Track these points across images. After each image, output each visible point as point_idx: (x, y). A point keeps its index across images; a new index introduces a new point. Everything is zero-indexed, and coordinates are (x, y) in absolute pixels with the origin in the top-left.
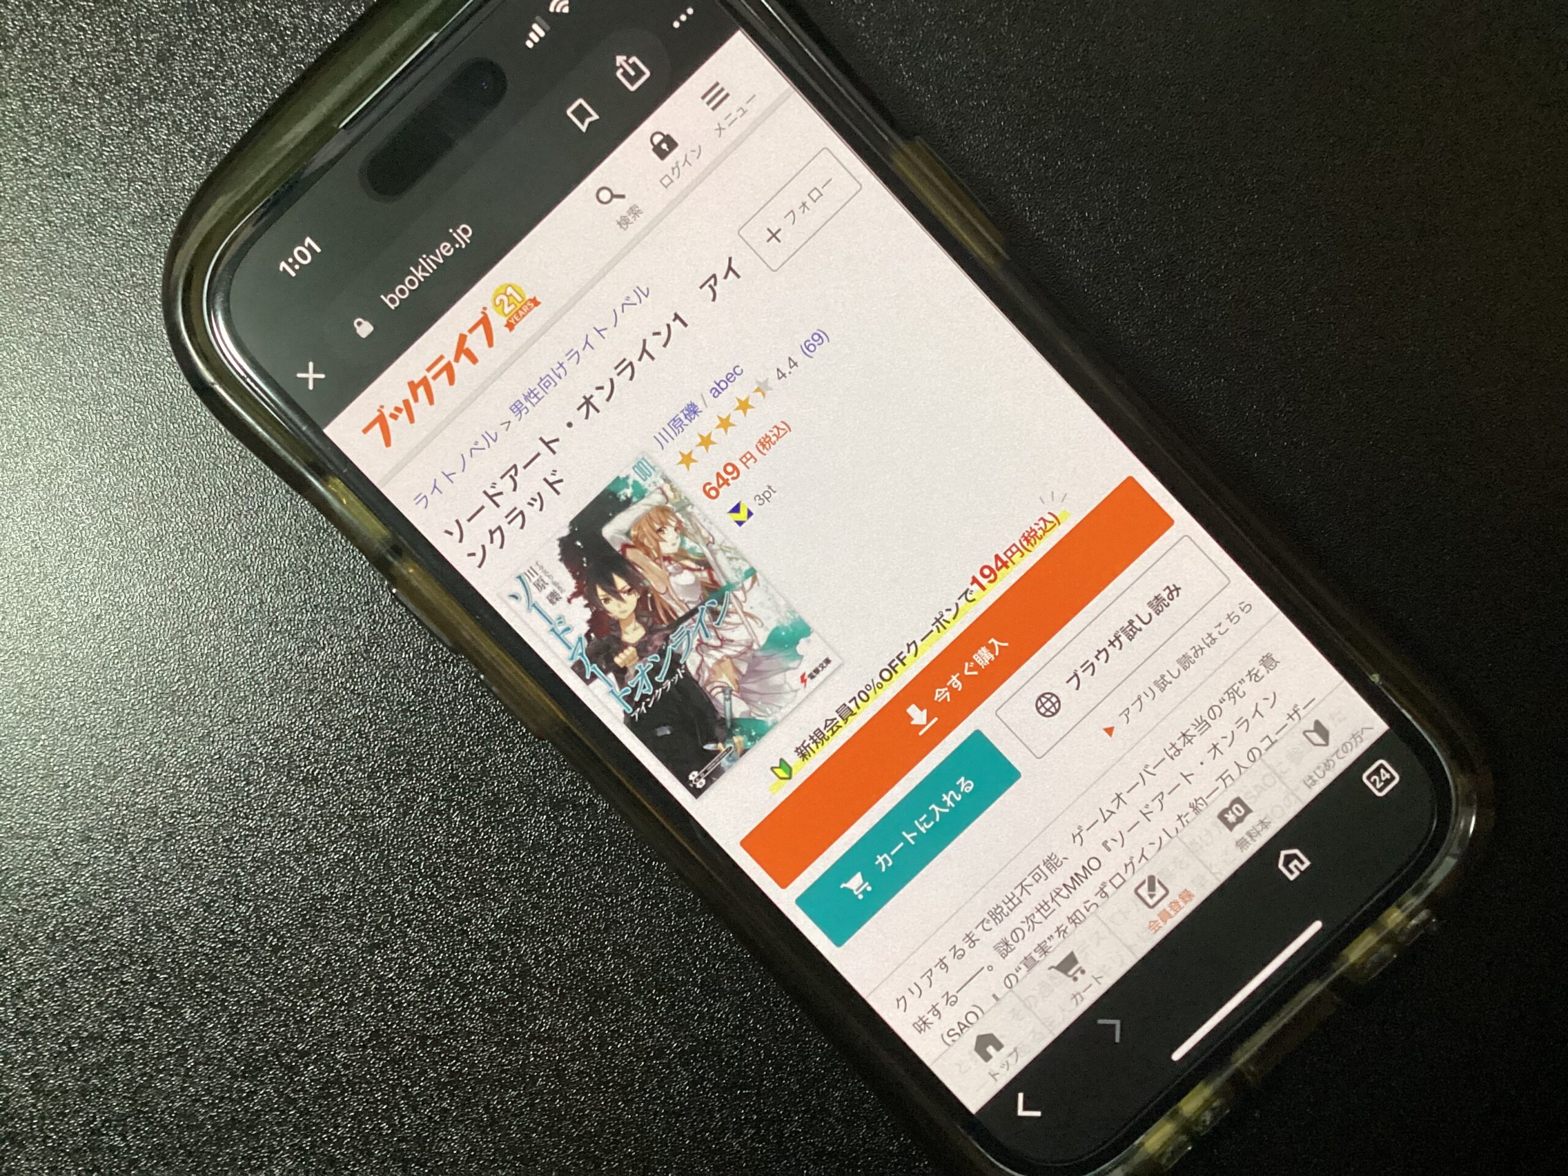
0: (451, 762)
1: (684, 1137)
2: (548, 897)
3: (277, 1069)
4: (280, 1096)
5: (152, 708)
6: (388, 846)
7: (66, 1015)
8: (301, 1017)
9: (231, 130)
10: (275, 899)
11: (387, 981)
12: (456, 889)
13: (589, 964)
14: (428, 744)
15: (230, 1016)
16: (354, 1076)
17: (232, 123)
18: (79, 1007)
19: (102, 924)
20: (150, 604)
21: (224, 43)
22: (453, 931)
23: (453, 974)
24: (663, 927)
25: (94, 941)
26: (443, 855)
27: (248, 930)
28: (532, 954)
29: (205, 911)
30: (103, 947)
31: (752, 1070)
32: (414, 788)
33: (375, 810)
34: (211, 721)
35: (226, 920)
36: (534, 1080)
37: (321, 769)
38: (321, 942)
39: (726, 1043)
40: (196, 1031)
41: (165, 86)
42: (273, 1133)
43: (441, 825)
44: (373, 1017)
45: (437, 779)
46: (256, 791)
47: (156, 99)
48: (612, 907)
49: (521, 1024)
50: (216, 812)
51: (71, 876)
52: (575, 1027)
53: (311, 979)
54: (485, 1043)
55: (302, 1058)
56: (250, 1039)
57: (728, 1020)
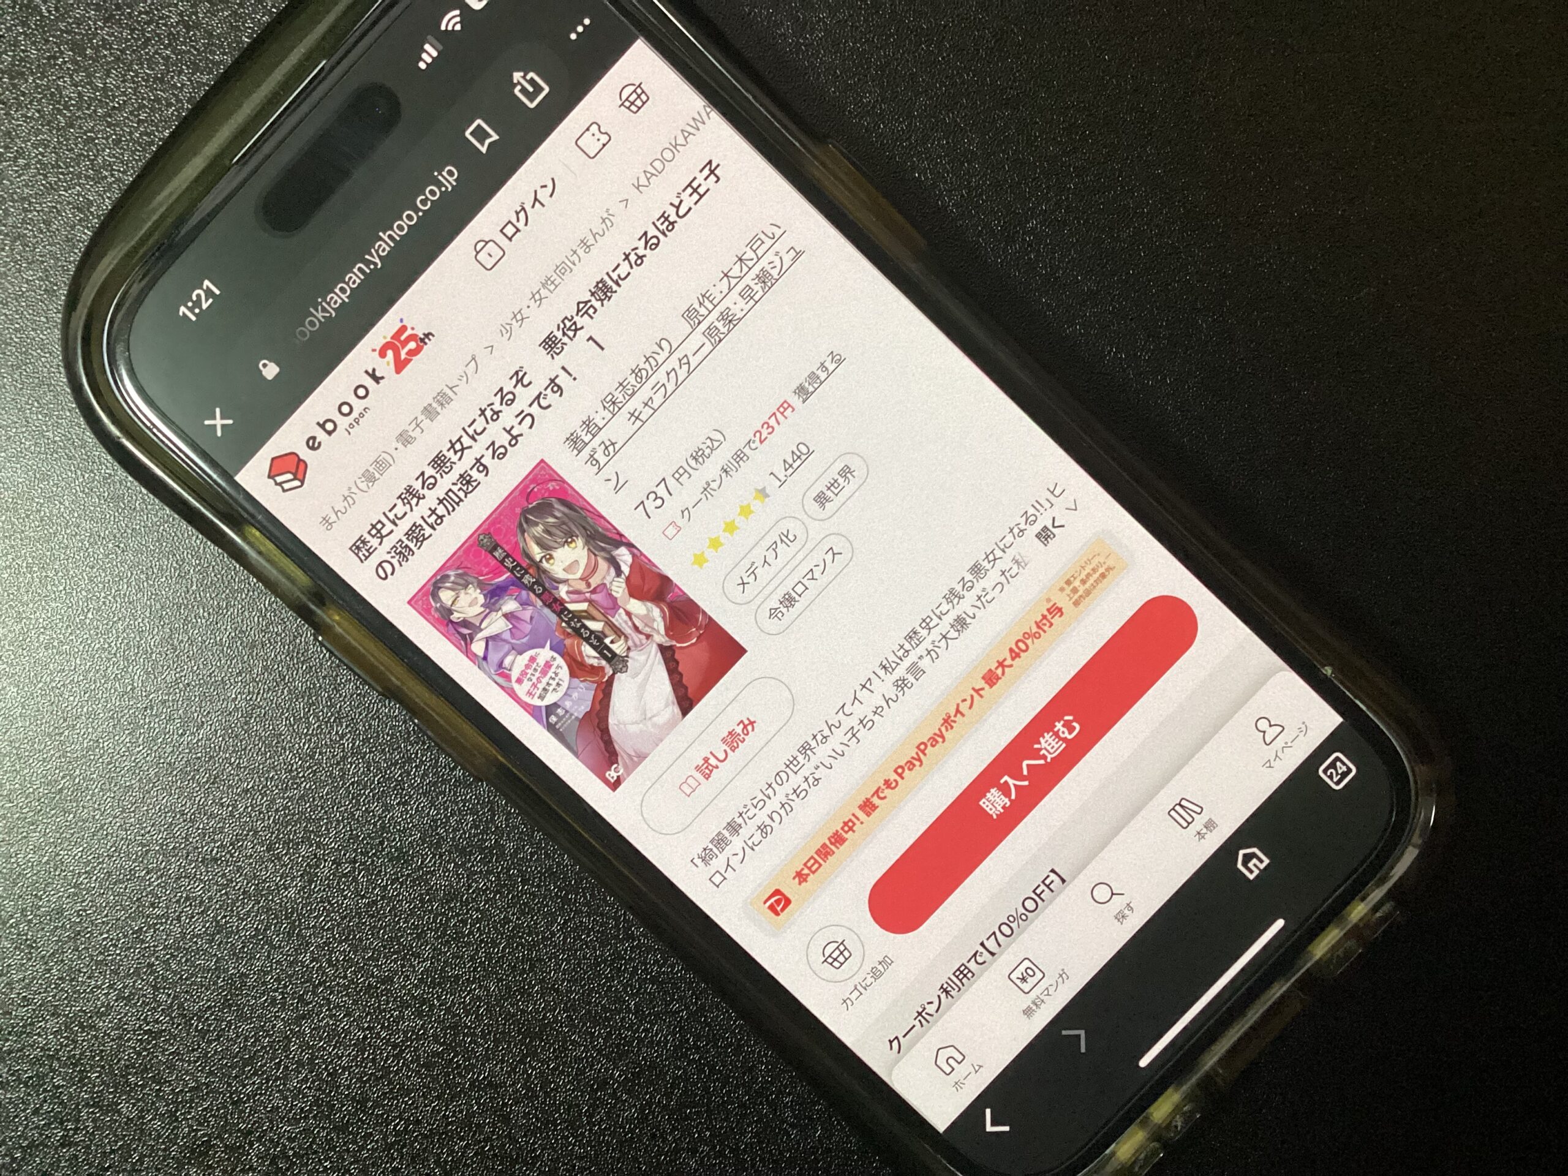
0: (349, 823)
3: (222, 1152)
5: (41, 810)
8: (239, 1097)
9: (31, 211)
10: (194, 983)
11: (319, 1050)
12: (374, 949)
14: (323, 808)
15: (167, 1105)
16: (300, 1148)
18: (16, 1116)
19: (25, 1032)
20: (23, 707)
22: (376, 992)
23: (383, 1034)
24: (589, 959)
26: (354, 917)
28: (459, 1004)
29: (126, 1005)
30: (30, 1055)
31: (699, 1089)
32: (315, 855)
33: (280, 881)
34: (101, 815)
35: (148, 1011)
37: (218, 847)
38: (246, 1020)
40: (135, 1125)
43: (349, 888)
44: (309, 1088)
45: (337, 842)
46: (158, 879)
48: (534, 946)
49: (459, 1074)
50: (121, 905)
52: (514, 1070)
53: (241, 1058)
54: (425, 1098)
55: (245, 1138)
56: (191, 1126)
57: (667, 1042)
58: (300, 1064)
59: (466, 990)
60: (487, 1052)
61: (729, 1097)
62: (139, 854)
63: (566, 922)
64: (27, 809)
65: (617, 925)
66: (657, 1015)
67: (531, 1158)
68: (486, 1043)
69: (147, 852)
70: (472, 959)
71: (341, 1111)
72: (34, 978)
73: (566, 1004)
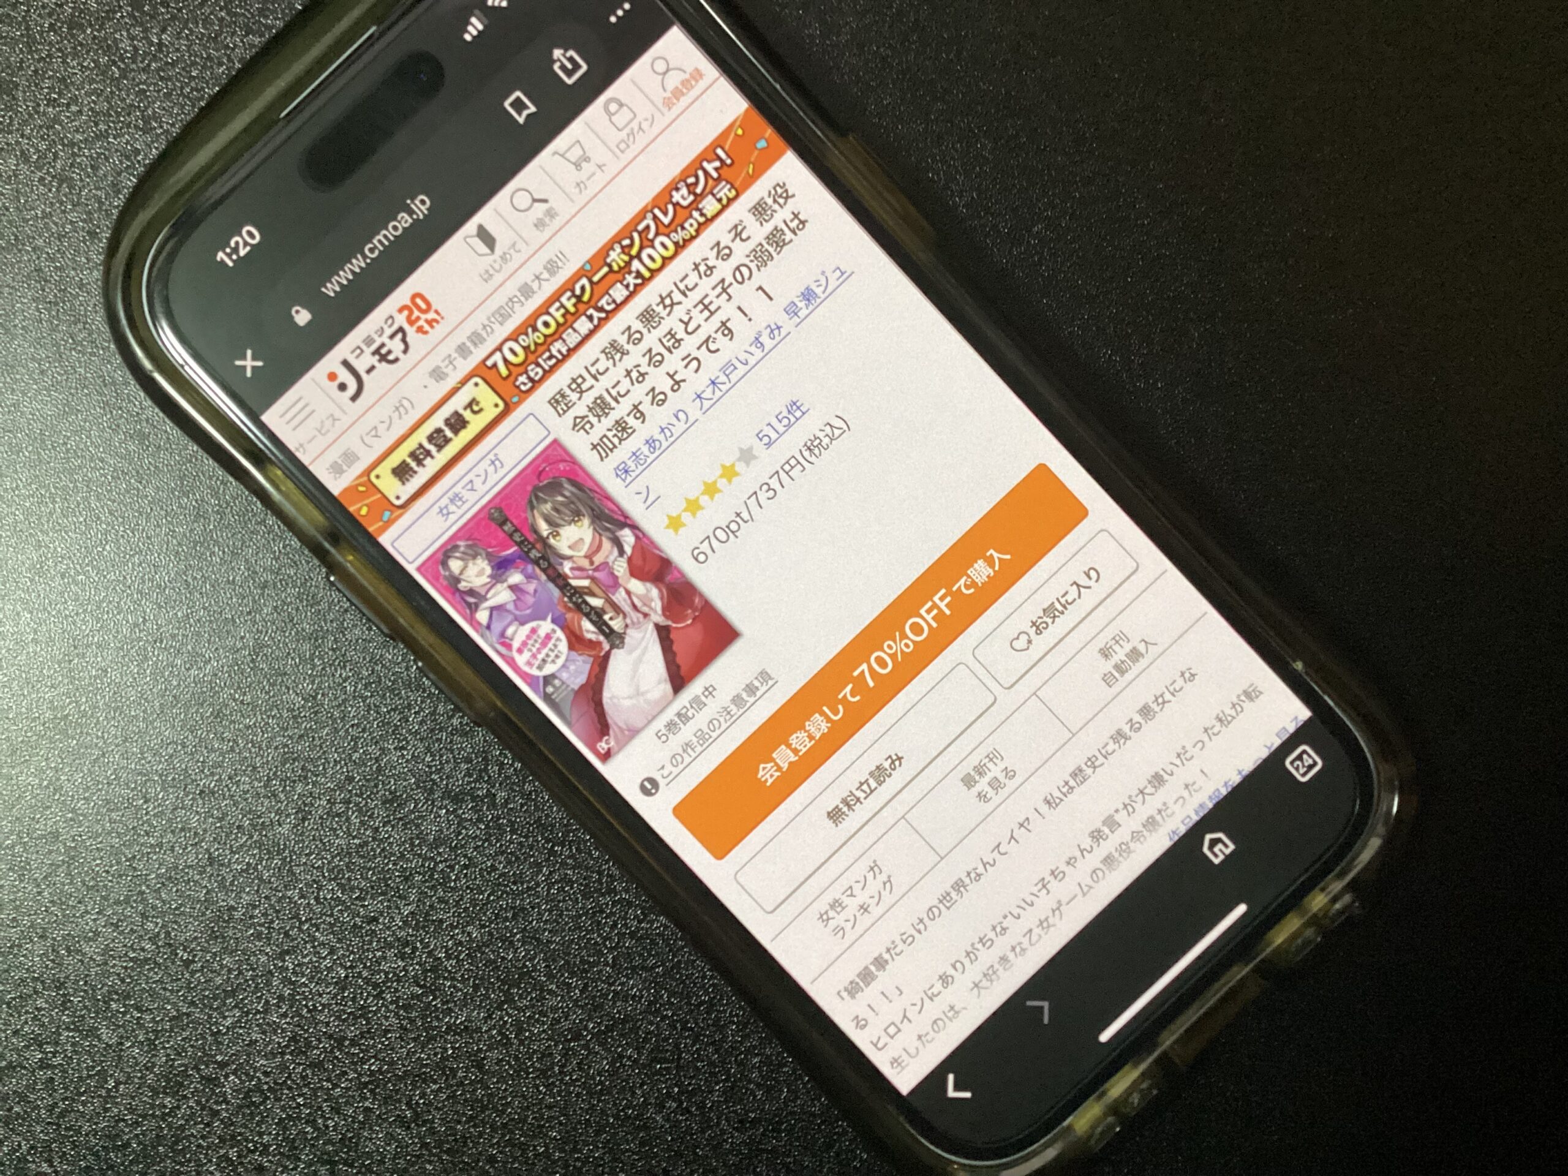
0: (346, 764)
1: (608, 1116)
2: (454, 889)
3: (198, 1082)
4: (203, 1109)
8: (218, 1028)
9: (79, 156)
10: (182, 913)
11: (300, 987)
12: (361, 890)
13: (499, 953)
15: (147, 1033)
16: (275, 1083)
17: (80, 149)
19: (11, 953)
20: (35, 632)
21: (66, 70)
22: (361, 931)
23: (365, 974)
27: (158, 947)
28: (442, 948)
31: (670, 1044)
32: (311, 793)
33: (274, 817)
35: (135, 938)
36: (454, 1072)
37: (216, 781)
38: (231, 953)
39: (642, 1019)
40: (114, 1051)
41: (10, 117)
42: (199, 1146)
44: (288, 1023)
46: (155, 808)
48: (518, 895)
49: (437, 1018)
50: (117, 832)
52: (490, 1017)
53: (224, 991)
54: (402, 1040)
55: (222, 1069)
56: (168, 1055)
57: (642, 996)
60: (465, 997)
61: (699, 1055)
66: (633, 969)
68: (465, 988)
72: (25, 900)
73: (545, 954)
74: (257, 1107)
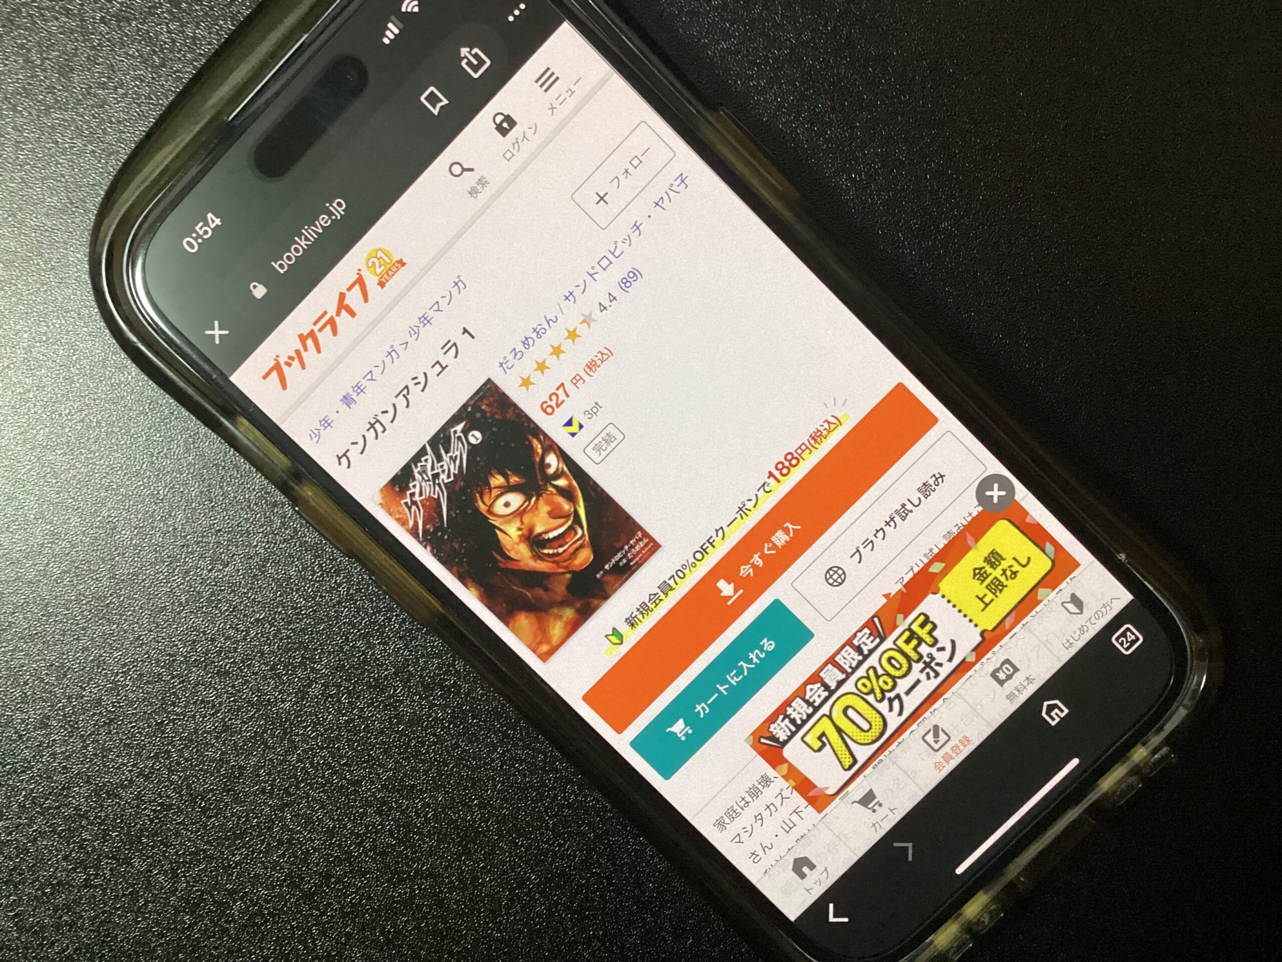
1: (544, 950)
2: (423, 762)
3: (212, 905)
4: (216, 925)
5: (91, 619)
6: (290, 724)
7: (39, 867)
8: (228, 863)
10: (201, 770)
12: (348, 758)
13: (459, 815)
14: (318, 640)
15: (171, 863)
16: (274, 909)
18: (49, 860)
22: (347, 791)
23: (349, 826)
24: (518, 783)
25: (57, 808)
26: (335, 730)
28: (412, 808)
29: (145, 781)
30: (64, 812)
31: (597, 896)
32: (309, 677)
33: (278, 695)
34: (139, 628)
35: (162, 788)
36: (419, 907)
37: (231, 663)
38: (240, 803)
39: (575, 875)
40: (144, 877)
43: (333, 705)
44: (286, 862)
45: (327, 669)
46: (180, 683)
47: (60, 108)
48: (476, 768)
49: (407, 864)
50: (149, 701)
51: (34, 756)
52: (450, 866)
53: (234, 833)
55: (231, 896)
56: (188, 882)
57: (575, 856)
58: (280, 842)
59: (418, 798)
60: (431, 848)
61: (621, 905)
62: (167, 662)
63: (504, 752)
64: (80, 617)
65: (544, 761)
66: (569, 833)
67: (458, 936)
68: (431, 841)
69: (174, 661)
70: (426, 773)
71: (309, 883)
72: (73, 752)
73: (497, 818)
74: (259, 928)
